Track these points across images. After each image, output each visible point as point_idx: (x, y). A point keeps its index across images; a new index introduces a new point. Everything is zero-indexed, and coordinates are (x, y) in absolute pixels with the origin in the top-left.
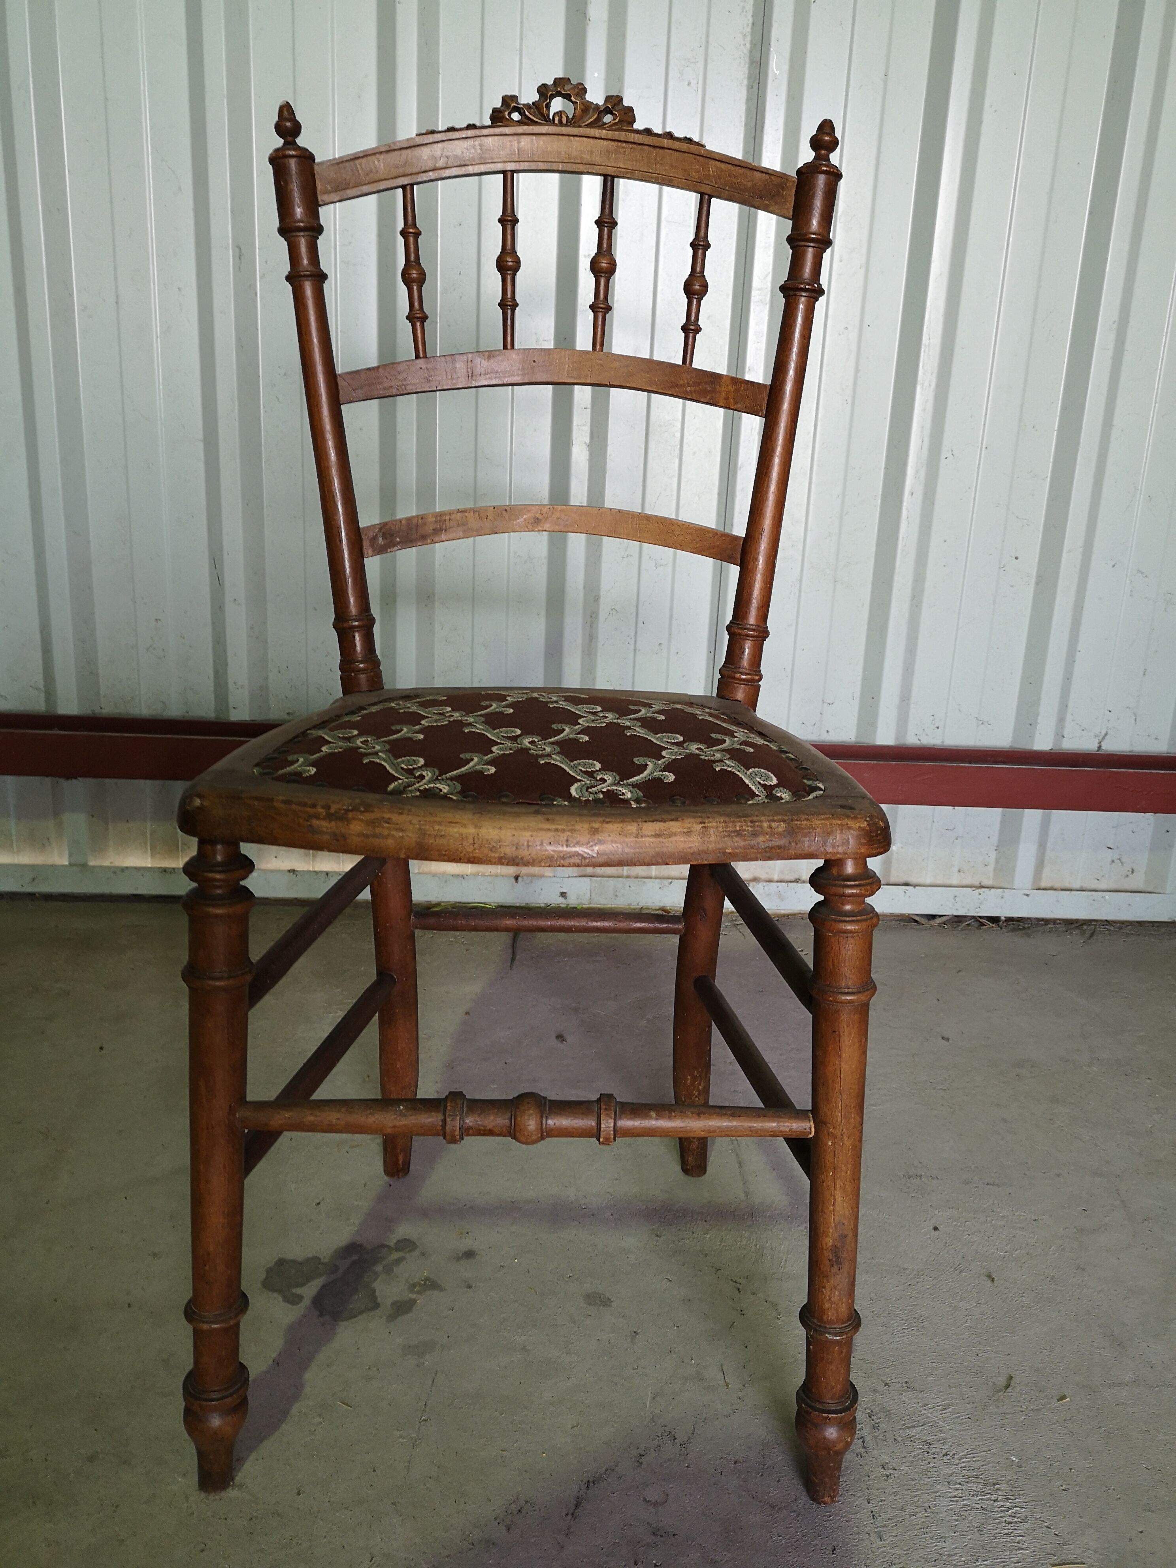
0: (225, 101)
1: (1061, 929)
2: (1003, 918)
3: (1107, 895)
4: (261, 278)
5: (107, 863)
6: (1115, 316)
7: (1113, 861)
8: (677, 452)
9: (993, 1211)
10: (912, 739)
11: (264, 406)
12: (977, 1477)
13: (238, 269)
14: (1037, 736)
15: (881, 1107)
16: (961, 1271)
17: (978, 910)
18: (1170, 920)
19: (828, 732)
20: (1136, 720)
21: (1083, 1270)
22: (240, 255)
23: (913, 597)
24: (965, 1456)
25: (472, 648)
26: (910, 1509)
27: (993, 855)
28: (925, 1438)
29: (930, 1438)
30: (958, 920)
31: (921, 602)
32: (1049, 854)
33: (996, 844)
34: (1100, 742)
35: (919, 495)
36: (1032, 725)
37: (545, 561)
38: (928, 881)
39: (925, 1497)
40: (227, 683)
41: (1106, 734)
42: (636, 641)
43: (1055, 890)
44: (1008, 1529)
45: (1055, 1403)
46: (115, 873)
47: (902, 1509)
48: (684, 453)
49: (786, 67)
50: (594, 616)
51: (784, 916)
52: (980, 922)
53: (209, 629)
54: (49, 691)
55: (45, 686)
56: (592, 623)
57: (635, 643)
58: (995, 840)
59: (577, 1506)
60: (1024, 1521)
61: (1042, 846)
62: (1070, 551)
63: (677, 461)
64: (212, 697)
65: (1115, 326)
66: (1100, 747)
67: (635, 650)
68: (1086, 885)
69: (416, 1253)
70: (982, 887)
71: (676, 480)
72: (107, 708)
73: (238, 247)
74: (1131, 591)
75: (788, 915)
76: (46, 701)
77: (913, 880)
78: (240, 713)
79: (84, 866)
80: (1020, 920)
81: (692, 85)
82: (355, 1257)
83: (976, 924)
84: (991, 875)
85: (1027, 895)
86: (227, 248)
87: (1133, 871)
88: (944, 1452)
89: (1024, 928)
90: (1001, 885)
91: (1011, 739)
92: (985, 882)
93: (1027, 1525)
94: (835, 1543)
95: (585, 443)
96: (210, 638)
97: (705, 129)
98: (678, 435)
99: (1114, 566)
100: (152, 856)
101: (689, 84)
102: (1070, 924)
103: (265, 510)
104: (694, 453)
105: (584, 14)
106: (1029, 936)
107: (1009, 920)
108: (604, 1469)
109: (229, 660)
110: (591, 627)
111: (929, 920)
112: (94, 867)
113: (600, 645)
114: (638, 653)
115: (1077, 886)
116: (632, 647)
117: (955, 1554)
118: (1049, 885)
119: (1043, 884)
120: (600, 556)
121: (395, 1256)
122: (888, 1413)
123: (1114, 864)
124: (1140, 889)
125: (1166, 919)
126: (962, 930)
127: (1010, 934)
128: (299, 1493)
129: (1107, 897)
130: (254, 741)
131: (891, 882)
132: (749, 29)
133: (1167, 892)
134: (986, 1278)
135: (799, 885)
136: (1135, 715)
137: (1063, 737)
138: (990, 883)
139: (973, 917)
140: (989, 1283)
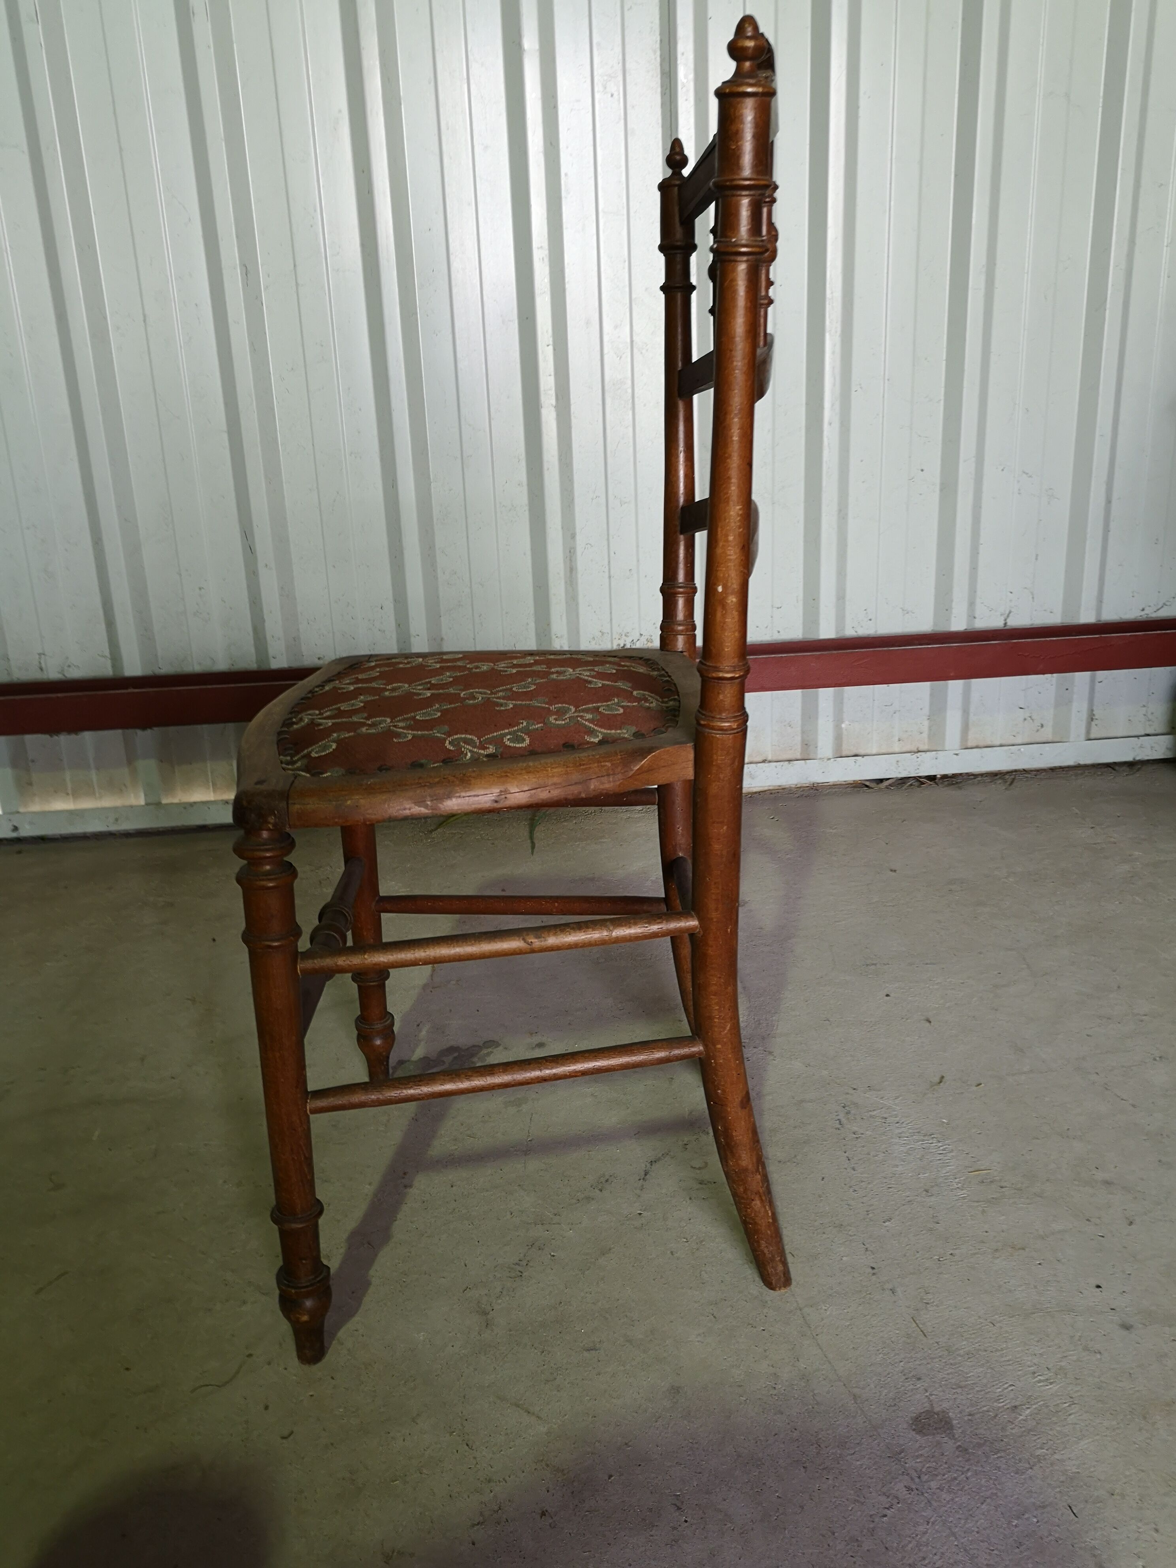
0: (224, 144)
1: (987, 781)
2: (938, 776)
3: (1022, 748)
4: (265, 289)
5: (176, 801)
6: (983, 260)
7: (1025, 719)
8: (630, 406)
9: (930, 980)
10: (851, 631)
11: (276, 398)
12: (919, 1132)
13: (246, 284)
14: (953, 619)
15: (843, 922)
16: (907, 1019)
17: (917, 771)
18: (1076, 764)
19: (779, 632)
20: (1033, 598)
21: (996, 1010)
22: (246, 272)
23: (840, 511)
24: (911, 1122)
25: (471, 587)
26: (872, 1153)
27: (926, 723)
28: (882, 1116)
29: (885, 1116)
30: (903, 781)
31: (847, 514)
32: (972, 718)
33: (928, 714)
34: (1005, 620)
35: (836, 425)
36: (948, 610)
37: (527, 508)
38: (874, 752)
39: (883, 1146)
40: (265, 638)
41: (1010, 612)
42: (609, 569)
43: (980, 748)
44: (941, 1157)
45: (975, 1088)
46: (185, 808)
47: (869, 1154)
48: (636, 406)
49: (691, 76)
50: (572, 551)
51: (756, 793)
52: (920, 781)
53: (245, 593)
54: (115, 657)
55: (111, 653)
56: (571, 557)
57: (609, 572)
58: (926, 711)
59: (646, 1175)
60: (952, 1151)
61: (966, 711)
62: (965, 461)
63: (630, 413)
64: (253, 650)
65: (984, 270)
66: (1005, 624)
67: (610, 577)
68: (1004, 742)
69: (501, 1048)
70: (919, 751)
71: (631, 429)
72: (165, 668)
73: (244, 266)
74: (1019, 490)
75: (760, 792)
76: (113, 667)
77: (862, 752)
78: (279, 661)
79: (159, 804)
80: (954, 776)
81: (614, 96)
82: (456, 1054)
83: (917, 784)
84: (926, 740)
85: (957, 754)
86: (235, 268)
87: (1042, 726)
88: (896, 1121)
89: (957, 783)
90: (935, 749)
91: (932, 623)
92: (921, 748)
93: (952, 1154)
94: (823, 1176)
95: (552, 405)
96: (247, 600)
97: (629, 132)
98: (630, 391)
99: (1003, 470)
100: (214, 791)
101: (612, 95)
102: (995, 776)
103: (284, 484)
104: (645, 405)
105: (519, 45)
106: (960, 788)
107: (944, 777)
108: (661, 1154)
109: (265, 617)
110: (571, 560)
111: (878, 784)
112: (167, 804)
113: (579, 576)
114: (612, 579)
115: (998, 743)
116: (607, 574)
117: (904, 1173)
118: (974, 745)
119: (970, 744)
120: (573, 499)
121: (485, 1051)
122: (856, 1104)
123: (1026, 722)
124: (1050, 740)
125: (1071, 763)
126: (906, 789)
127: (946, 788)
128: (452, 1186)
129: (1022, 750)
130: (301, 683)
131: (843, 755)
132: (658, 45)
133: (1071, 740)
134: (925, 1021)
135: (766, 764)
136: (1032, 593)
137: (975, 618)
138: (926, 747)
139: (914, 778)
140: (928, 1024)
